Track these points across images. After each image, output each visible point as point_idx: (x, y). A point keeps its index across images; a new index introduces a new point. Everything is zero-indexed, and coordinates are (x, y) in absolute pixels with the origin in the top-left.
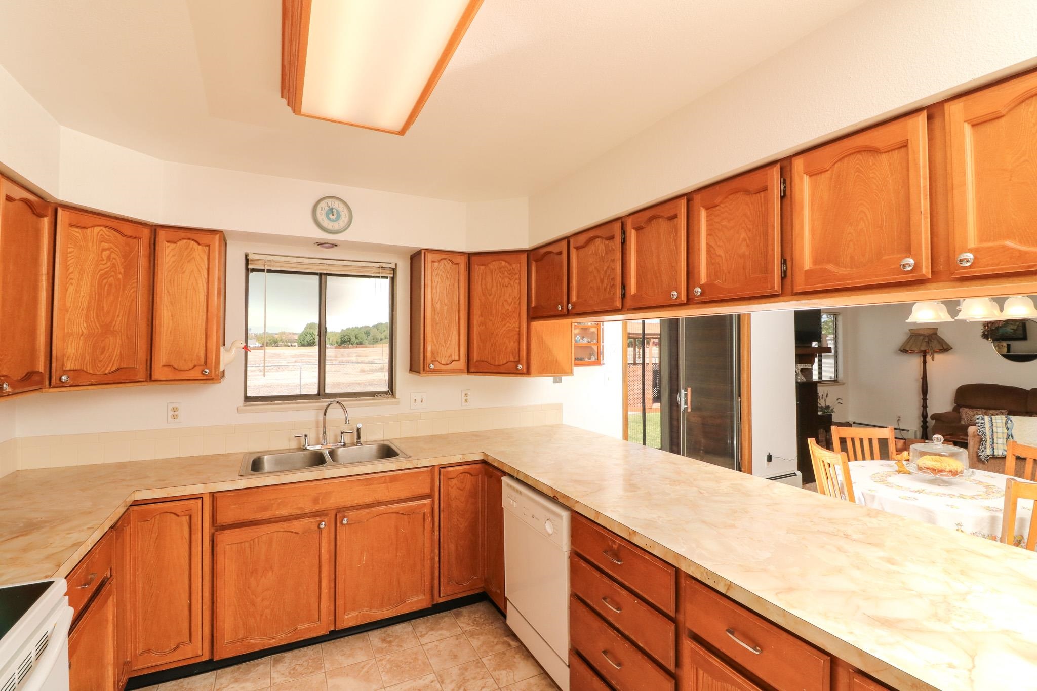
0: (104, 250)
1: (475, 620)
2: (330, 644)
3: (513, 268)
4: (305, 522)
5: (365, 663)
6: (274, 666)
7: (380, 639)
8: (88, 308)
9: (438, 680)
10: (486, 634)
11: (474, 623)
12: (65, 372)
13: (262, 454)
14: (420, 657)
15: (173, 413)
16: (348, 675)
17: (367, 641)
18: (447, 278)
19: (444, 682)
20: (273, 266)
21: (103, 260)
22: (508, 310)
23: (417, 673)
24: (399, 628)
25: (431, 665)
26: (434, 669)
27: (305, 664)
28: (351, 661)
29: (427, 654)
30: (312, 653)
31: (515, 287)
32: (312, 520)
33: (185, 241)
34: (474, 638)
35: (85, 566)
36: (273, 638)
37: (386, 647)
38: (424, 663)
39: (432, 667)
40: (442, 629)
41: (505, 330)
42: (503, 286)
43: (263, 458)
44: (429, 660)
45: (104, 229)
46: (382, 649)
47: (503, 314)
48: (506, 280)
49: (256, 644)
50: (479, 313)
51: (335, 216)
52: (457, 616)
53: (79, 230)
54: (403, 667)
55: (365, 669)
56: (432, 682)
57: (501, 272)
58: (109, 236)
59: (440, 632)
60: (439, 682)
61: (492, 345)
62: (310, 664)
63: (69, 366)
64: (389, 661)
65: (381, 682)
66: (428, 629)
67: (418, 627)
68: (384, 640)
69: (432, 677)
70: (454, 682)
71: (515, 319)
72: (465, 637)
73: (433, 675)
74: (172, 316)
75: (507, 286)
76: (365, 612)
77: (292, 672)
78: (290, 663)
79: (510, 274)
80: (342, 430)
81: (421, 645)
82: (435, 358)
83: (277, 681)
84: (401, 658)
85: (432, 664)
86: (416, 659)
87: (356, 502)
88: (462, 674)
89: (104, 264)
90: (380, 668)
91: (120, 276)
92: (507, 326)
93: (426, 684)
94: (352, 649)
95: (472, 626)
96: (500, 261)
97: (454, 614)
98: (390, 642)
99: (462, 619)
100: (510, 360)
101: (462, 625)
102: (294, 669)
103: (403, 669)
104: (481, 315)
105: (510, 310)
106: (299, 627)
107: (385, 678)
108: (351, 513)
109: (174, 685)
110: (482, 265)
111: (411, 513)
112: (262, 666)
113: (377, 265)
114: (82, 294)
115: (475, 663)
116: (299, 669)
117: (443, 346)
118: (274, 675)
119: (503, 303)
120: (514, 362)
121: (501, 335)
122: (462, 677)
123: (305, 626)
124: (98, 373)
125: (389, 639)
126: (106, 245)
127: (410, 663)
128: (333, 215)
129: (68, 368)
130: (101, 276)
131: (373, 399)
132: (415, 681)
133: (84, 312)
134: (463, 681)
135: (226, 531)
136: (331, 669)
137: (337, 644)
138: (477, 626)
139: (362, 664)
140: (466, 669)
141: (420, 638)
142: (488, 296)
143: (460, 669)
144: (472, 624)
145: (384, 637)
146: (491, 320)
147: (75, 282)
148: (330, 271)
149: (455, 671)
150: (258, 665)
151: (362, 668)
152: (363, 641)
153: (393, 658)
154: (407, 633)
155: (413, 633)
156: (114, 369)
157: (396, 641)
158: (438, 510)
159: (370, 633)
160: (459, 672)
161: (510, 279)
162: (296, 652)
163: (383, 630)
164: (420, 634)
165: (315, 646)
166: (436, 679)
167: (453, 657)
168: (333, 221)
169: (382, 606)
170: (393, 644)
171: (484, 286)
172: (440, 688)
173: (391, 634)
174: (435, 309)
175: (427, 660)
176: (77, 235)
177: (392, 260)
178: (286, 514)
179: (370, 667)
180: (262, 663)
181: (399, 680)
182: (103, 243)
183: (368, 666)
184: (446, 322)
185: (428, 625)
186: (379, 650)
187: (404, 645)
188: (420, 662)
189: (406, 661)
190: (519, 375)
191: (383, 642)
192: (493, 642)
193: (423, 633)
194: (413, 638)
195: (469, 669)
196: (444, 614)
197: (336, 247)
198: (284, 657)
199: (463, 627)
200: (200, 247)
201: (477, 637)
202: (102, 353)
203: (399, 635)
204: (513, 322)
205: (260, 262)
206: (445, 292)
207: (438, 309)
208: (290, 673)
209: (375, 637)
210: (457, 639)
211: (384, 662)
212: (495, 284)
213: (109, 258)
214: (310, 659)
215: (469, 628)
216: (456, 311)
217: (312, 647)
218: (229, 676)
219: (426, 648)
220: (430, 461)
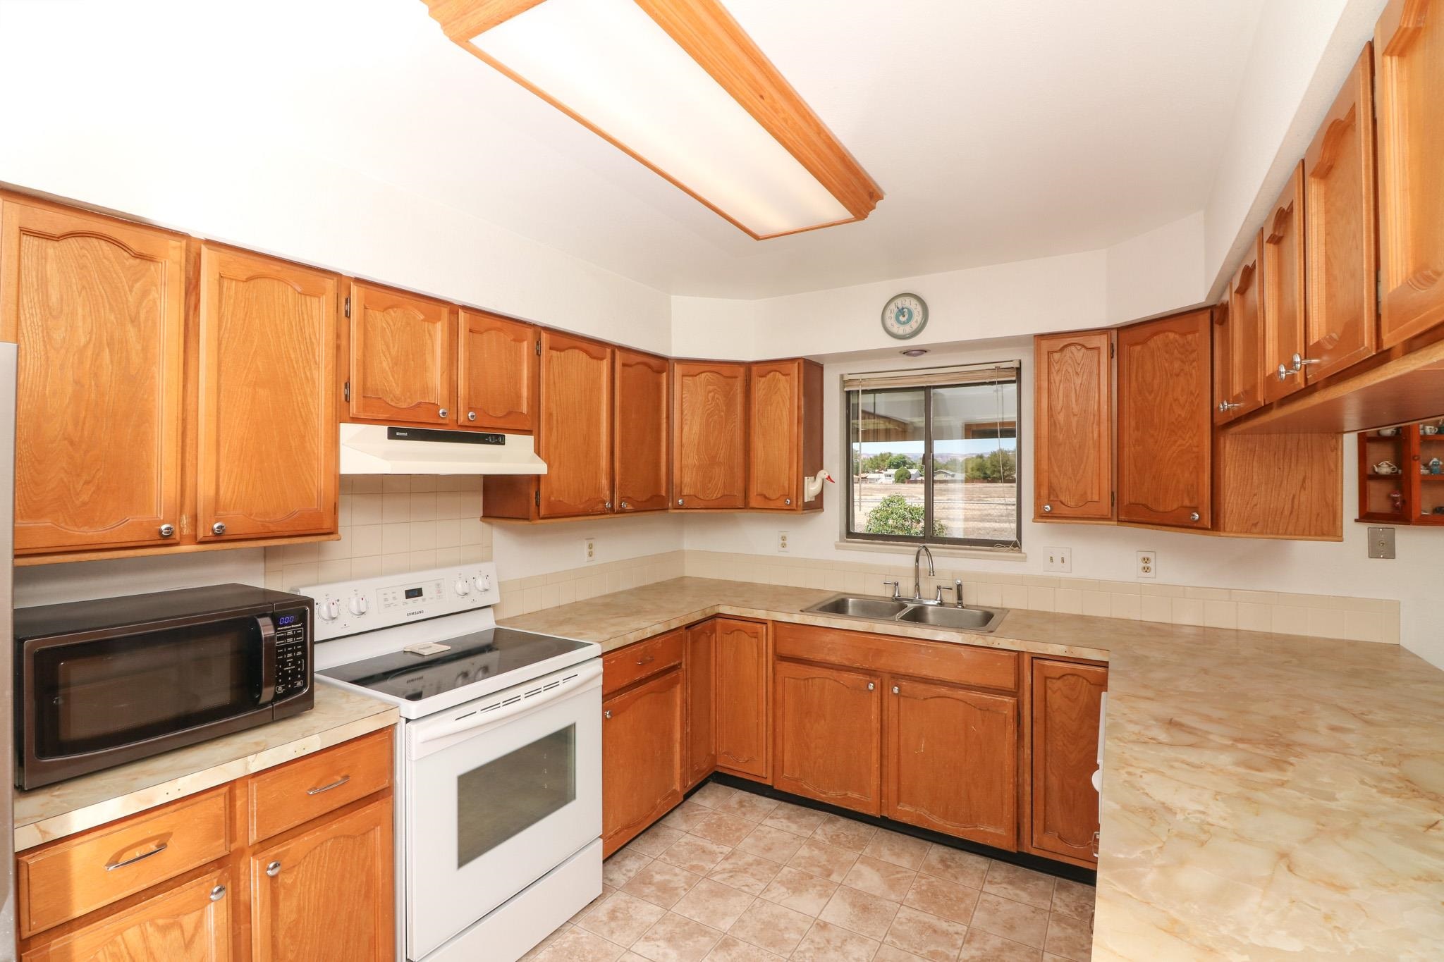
0: (710, 392)
1: (1083, 907)
2: (887, 833)
3: (1188, 342)
4: (854, 676)
5: (904, 870)
6: (824, 823)
7: (940, 857)
8: (699, 443)
9: (965, 936)
10: (1082, 931)
11: (1076, 909)
12: (682, 496)
13: (847, 596)
14: (968, 902)
15: (782, 542)
16: (878, 870)
17: (925, 851)
18: (1077, 373)
19: (972, 943)
20: (868, 386)
21: (709, 401)
22: (1180, 415)
23: (948, 913)
24: (972, 860)
25: (972, 916)
26: (972, 923)
27: (850, 837)
28: (893, 860)
29: (979, 904)
30: (864, 831)
31: (1191, 375)
32: (861, 677)
33: (772, 374)
34: (1058, 925)
35: (642, 647)
36: (825, 793)
37: (939, 869)
38: (966, 910)
39: (971, 921)
40: (1024, 890)
41: (1174, 452)
42: (1171, 375)
43: (848, 601)
44: (974, 910)
45: (708, 374)
46: (933, 868)
47: (1173, 423)
48: (1177, 365)
49: (807, 790)
50: (1133, 424)
51: (907, 316)
52: (1061, 888)
53: (691, 378)
54: (939, 898)
55: (899, 876)
56: (957, 933)
57: (1167, 352)
58: (712, 379)
59: (1018, 892)
60: (964, 938)
61: (1154, 477)
62: (854, 840)
63: (686, 492)
64: (930, 884)
65: (903, 897)
66: (1006, 880)
67: (996, 871)
68: (943, 861)
69: (961, 928)
70: (983, 951)
71: (1192, 431)
72: (1048, 916)
73: (966, 928)
74: (764, 447)
75: (1177, 375)
76: (922, 813)
77: (834, 837)
78: (839, 829)
79: (1182, 354)
80: (939, 584)
81: (981, 891)
82: (1057, 497)
83: (817, 837)
84: (945, 889)
85: (974, 916)
86: (961, 900)
87: (911, 671)
88: (1002, 950)
89: (709, 405)
90: (914, 884)
91: (723, 414)
92: (1178, 443)
93: (947, 930)
94: (903, 850)
95: (1071, 911)
96: (1166, 333)
97: (1059, 884)
98: (948, 867)
99: (1064, 895)
100: (1184, 504)
101: (1055, 900)
102: (838, 836)
103: (937, 900)
104: (1137, 428)
105: (1183, 416)
106: (850, 794)
107: (911, 896)
108: (904, 683)
109: (747, 796)
110: (1137, 344)
111: (985, 709)
112: (816, 818)
113: (992, 366)
114: (694, 432)
115: (1031, 950)
116: (843, 839)
117: (1071, 478)
118: (819, 831)
119: (1171, 405)
120: (1190, 507)
121: (1169, 460)
122: (996, 953)
123: (856, 795)
124: (707, 499)
125: (949, 863)
126: (711, 388)
127: (951, 900)
128: (904, 316)
129: (685, 494)
130: (708, 414)
131: (990, 551)
132: (939, 919)
133: (696, 447)
134: (995, 958)
135: (783, 663)
136: (868, 855)
137: (893, 836)
138: (1077, 916)
139: (898, 869)
140: (1012, 949)
141: (986, 883)
142: (1147, 394)
143: (1003, 944)
144: (1073, 909)
145: (946, 858)
146: (1153, 436)
147: (688, 422)
148: (931, 382)
149: (995, 942)
150: (814, 815)
151: (898, 873)
152: (921, 849)
153: (936, 883)
154: (976, 869)
155: (983, 873)
156: (719, 496)
157: (956, 870)
158: (1029, 719)
159: (935, 845)
160: (1000, 945)
161: (1182, 361)
162: (851, 822)
163: (952, 850)
164: (990, 879)
165: (872, 827)
166: (964, 933)
167: (1008, 926)
168: (904, 323)
169: (945, 816)
170: (950, 870)
171: (1140, 379)
172: (961, 945)
173: (957, 860)
174: (1057, 422)
175: (973, 910)
176: (689, 382)
177: (1010, 356)
178: (836, 662)
179: (906, 877)
180: (818, 815)
181: (923, 907)
182: (709, 387)
183: (903, 875)
184: (1075, 441)
185: (1011, 875)
186: (929, 868)
187: (961, 880)
188: (963, 906)
189: (948, 895)
190: (1199, 531)
191: (940, 862)
192: (1083, 946)
193: (996, 880)
194: (978, 877)
195: (1016, 952)
196: (1045, 876)
197: (925, 354)
198: (839, 821)
199: (1055, 904)
200: (784, 377)
201: (1064, 926)
202: (710, 481)
203: (965, 865)
204: (1188, 435)
205: (855, 383)
206: (1073, 395)
207: (1062, 422)
208: (832, 837)
209: (936, 853)
210: (1034, 912)
211: (923, 881)
212: (1158, 374)
213: (713, 397)
214: (858, 835)
215: (1062, 910)
216: (1093, 423)
217: (868, 826)
218: (786, 811)
219: (983, 897)
220: (1012, 643)
